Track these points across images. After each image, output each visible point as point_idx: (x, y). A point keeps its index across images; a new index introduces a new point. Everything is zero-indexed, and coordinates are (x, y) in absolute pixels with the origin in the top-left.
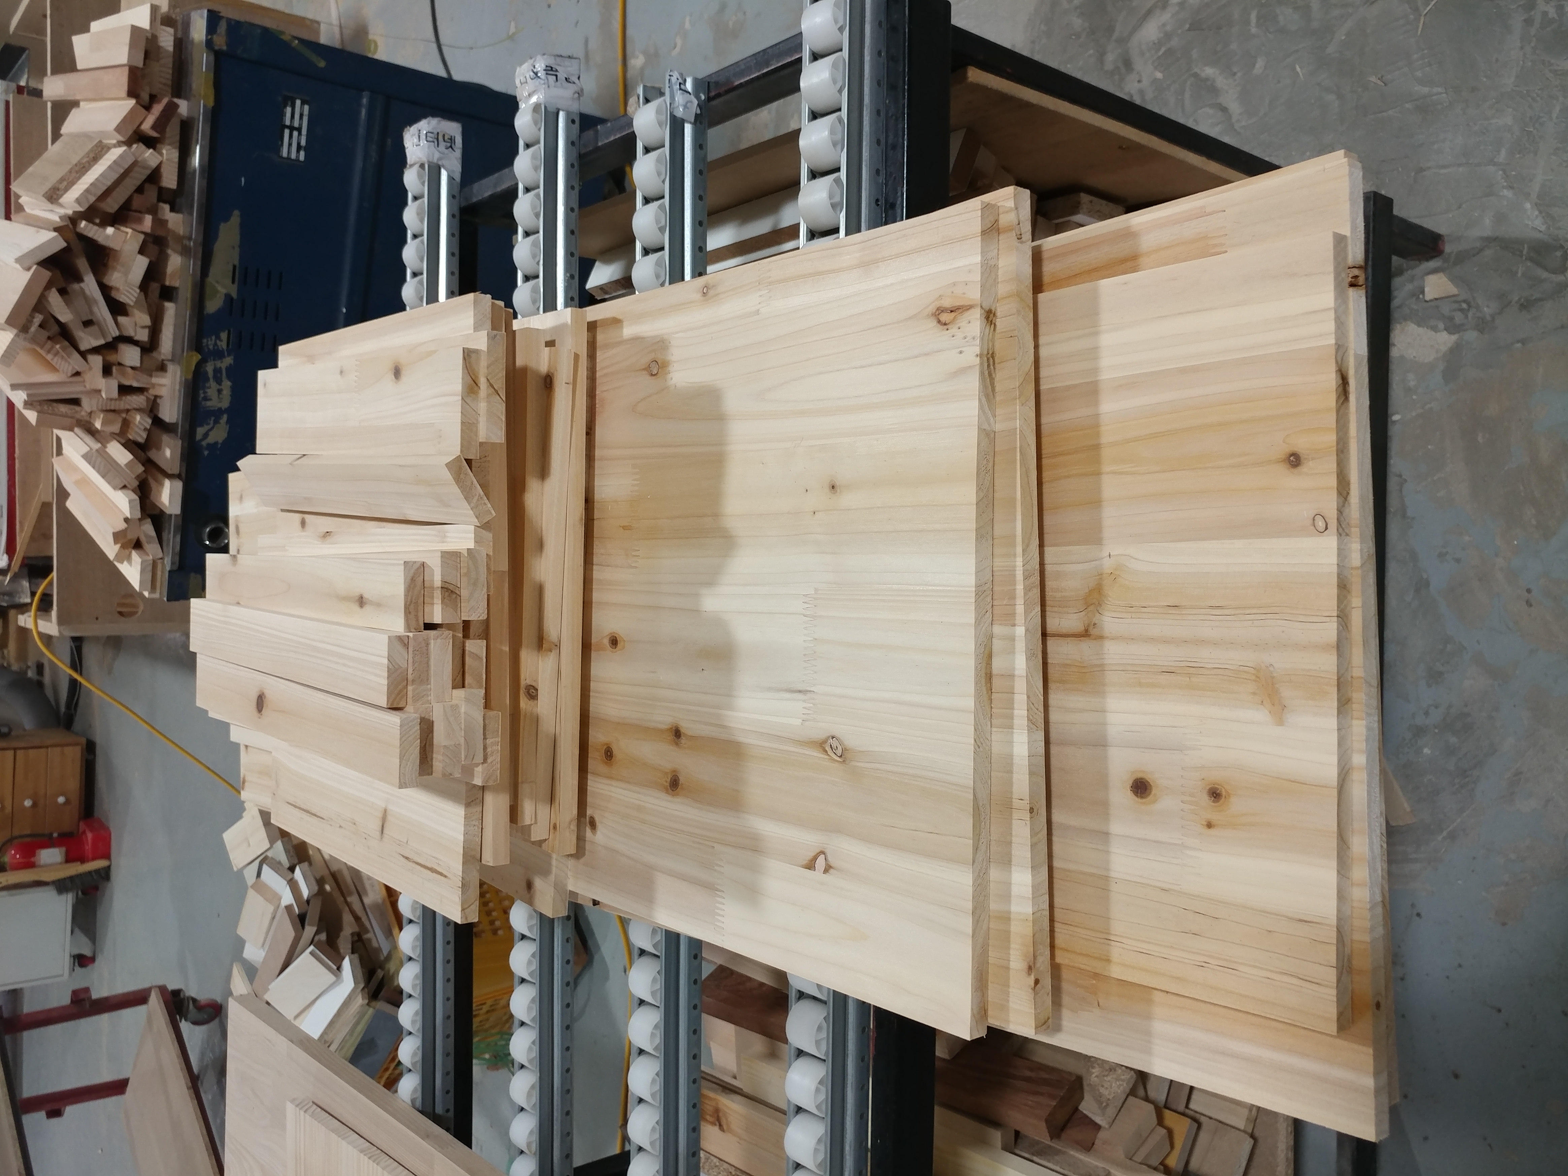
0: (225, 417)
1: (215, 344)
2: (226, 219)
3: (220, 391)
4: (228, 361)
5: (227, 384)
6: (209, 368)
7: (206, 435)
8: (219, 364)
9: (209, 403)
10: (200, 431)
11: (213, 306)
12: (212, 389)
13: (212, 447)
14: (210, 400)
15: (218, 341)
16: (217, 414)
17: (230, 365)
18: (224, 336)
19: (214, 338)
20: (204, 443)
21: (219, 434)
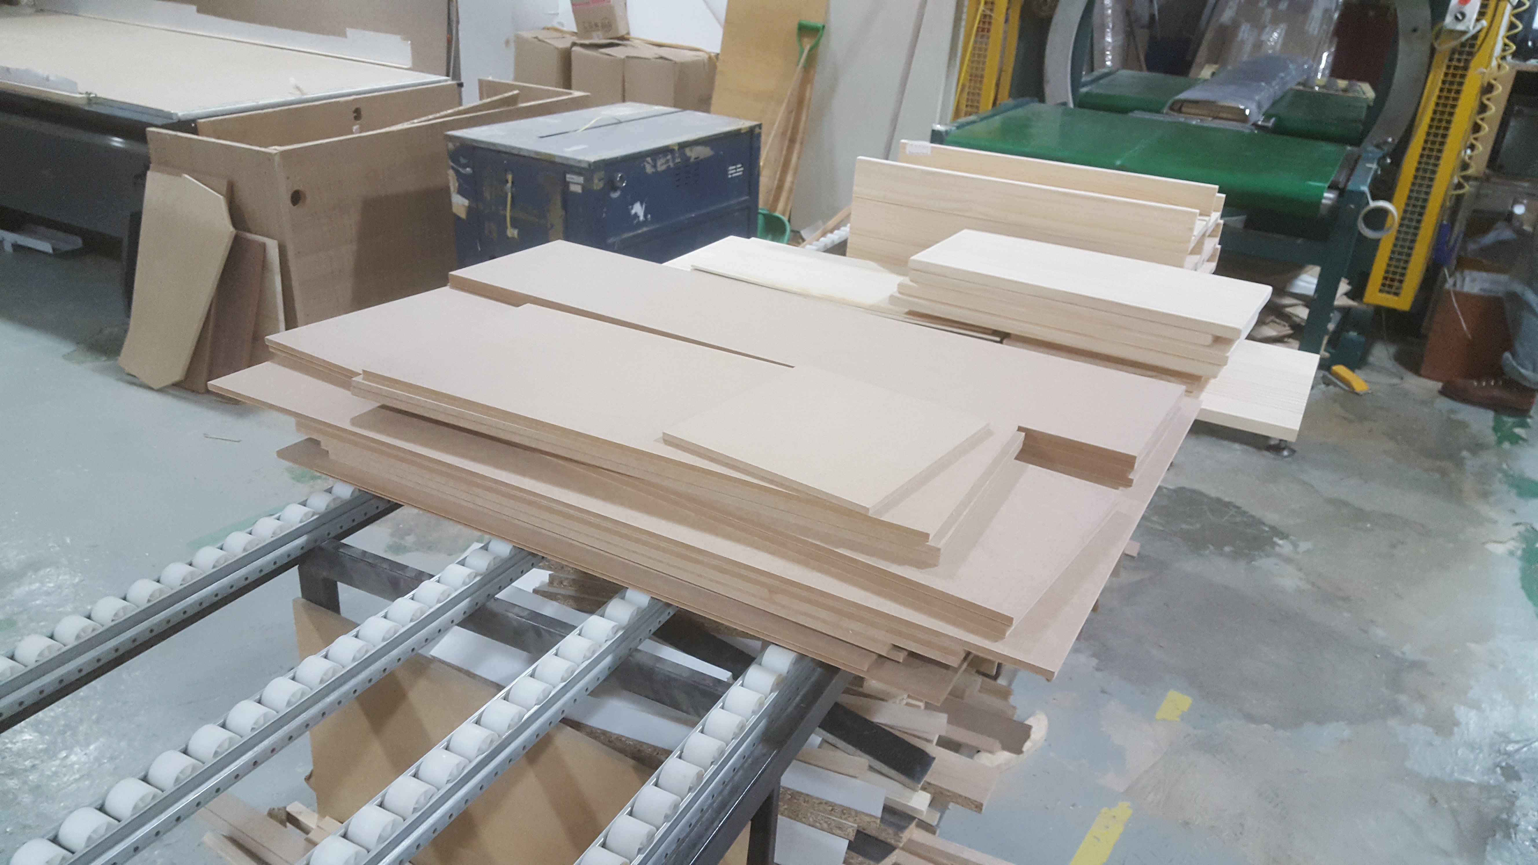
0: (653, 170)
2: (712, 149)
3: (662, 165)
4: (671, 165)
5: (664, 168)
6: (669, 157)
7: (648, 163)
8: (671, 160)
9: (658, 160)
10: (649, 159)
11: (688, 152)
12: (663, 160)
13: (644, 167)
15: (677, 158)
16: (655, 166)
19: (678, 155)
20: (646, 164)
21: (649, 169)
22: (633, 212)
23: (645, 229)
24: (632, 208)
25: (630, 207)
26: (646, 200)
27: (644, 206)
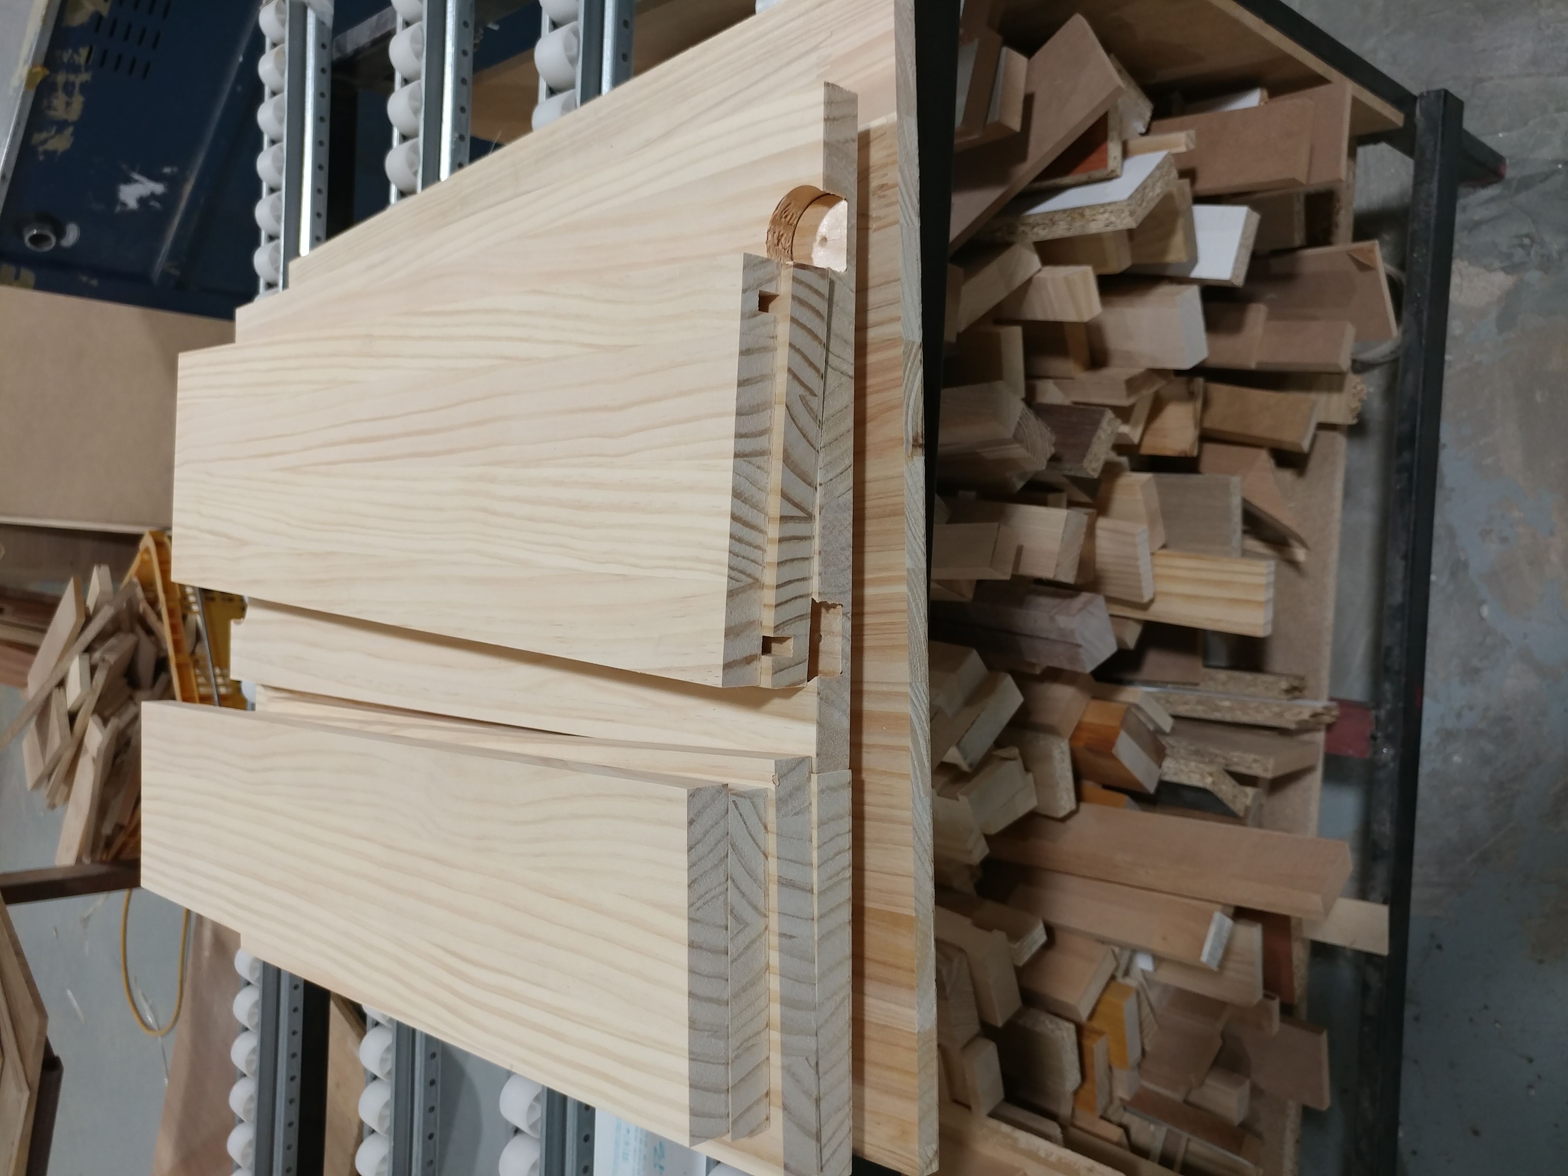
0: (70, 130)
1: (72, 57)
3: (68, 104)
4: (85, 77)
5: (79, 99)
6: (61, 78)
7: (43, 142)
8: (72, 77)
9: (52, 113)
10: (37, 137)
11: (75, 22)
12: (59, 101)
13: (50, 154)
14: (55, 110)
15: (75, 56)
16: (62, 125)
17: (87, 82)
18: (84, 52)
19: (70, 51)
20: (40, 149)
21: (60, 143)
22: (132, 204)
23: (188, 188)
24: (124, 205)
25: (118, 208)
26: (125, 167)
27: (136, 176)
